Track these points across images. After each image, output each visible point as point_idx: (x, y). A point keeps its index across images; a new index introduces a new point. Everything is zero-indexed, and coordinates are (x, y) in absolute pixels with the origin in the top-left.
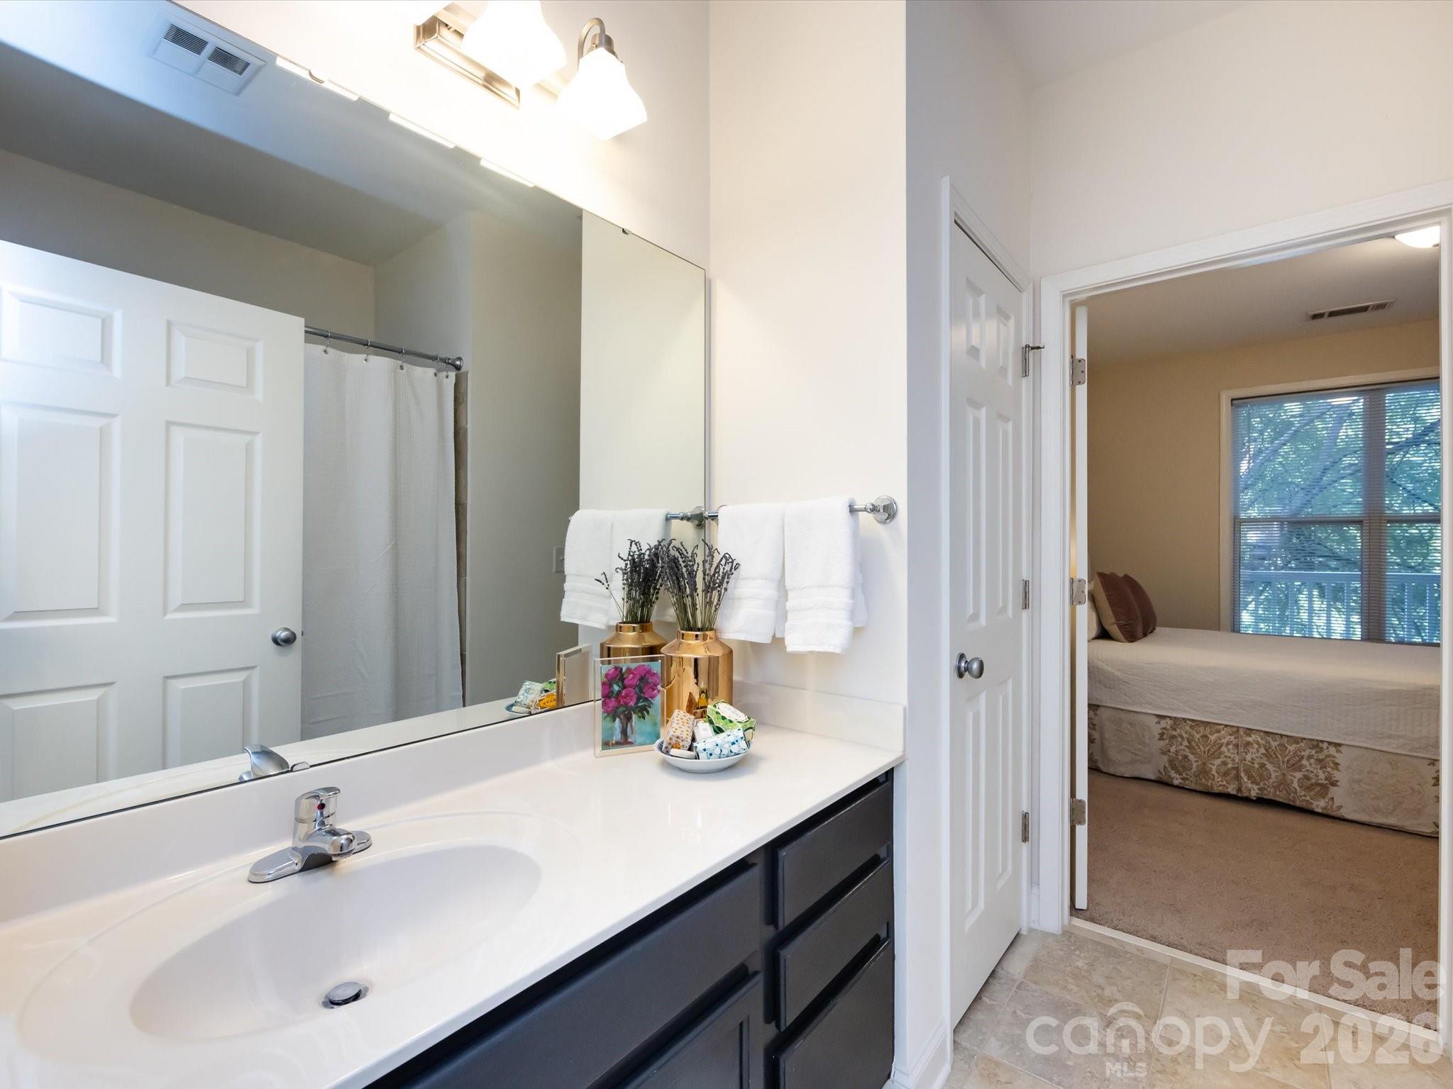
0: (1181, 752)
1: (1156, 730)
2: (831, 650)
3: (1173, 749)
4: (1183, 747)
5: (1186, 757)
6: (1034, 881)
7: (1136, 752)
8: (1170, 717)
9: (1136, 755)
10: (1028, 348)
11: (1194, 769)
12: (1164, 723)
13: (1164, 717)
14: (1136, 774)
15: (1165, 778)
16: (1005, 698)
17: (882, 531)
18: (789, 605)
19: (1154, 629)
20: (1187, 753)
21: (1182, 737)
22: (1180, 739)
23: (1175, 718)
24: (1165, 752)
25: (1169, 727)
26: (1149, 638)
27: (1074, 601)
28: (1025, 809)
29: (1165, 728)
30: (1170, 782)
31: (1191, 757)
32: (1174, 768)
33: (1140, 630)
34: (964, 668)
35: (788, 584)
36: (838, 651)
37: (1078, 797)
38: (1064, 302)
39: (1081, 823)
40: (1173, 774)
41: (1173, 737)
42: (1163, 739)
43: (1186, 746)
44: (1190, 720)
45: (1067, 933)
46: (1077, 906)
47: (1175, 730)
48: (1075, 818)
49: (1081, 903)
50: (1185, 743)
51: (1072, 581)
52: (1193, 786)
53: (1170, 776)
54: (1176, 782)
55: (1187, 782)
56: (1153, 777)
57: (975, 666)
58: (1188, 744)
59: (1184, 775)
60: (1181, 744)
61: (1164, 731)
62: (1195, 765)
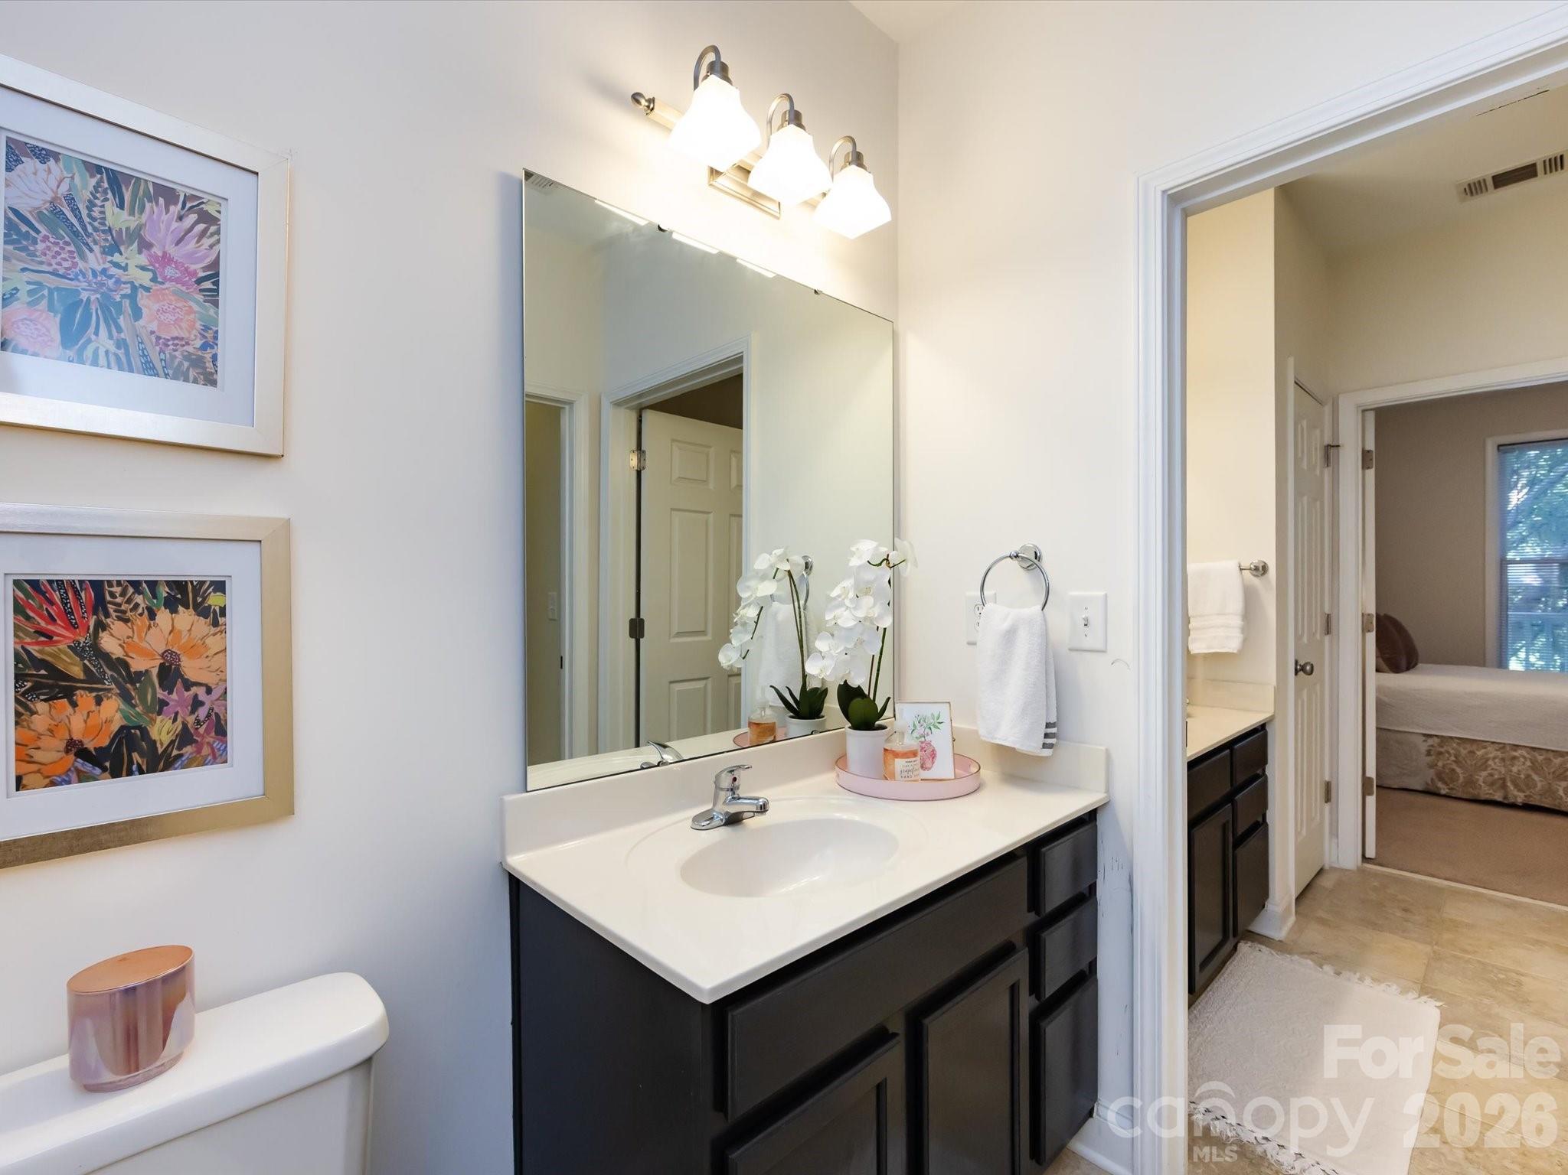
0: (1449, 766)
1: (1423, 747)
2: (1230, 651)
3: (1440, 764)
4: (1449, 762)
5: (1453, 770)
6: (1335, 833)
7: (1404, 767)
8: (1436, 736)
9: (1403, 769)
10: (1329, 447)
11: (1461, 779)
12: (1430, 741)
13: (1430, 736)
14: (1404, 785)
15: (1432, 789)
16: (1303, 702)
17: (1256, 581)
18: (1190, 626)
19: (1416, 664)
20: (1454, 766)
21: (1448, 752)
22: (1447, 755)
23: (1442, 736)
24: (1432, 766)
25: (1436, 745)
26: (1412, 671)
27: (1365, 630)
28: (1327, 779)
29: (1432, 746)
30: (1437, 792)
31: (1458, 770)
32: (1441, 779)
33: (1404, 663)
34: (1301, 669)
35: (1190, 613)
36: (1235, 651)
37: (1368, 775)
38: (1357, 411)
39: (1371, 794)
40: (1440, 785)
41: (1440, 753)
42: (1431, 755)
43: (1453, 761)
44: (1456, 738)
45: (1361, 871)
46: (1367, 856)
47: (1442, 747)
48: (1366, 789)
49: (1371, 852)
50: (1453, 758)
51: (1363, 614)
52: (1459, 795)
53: (1436, 787)
54: (1443, 792)
55: (1454, 792)
56: (1420, 788)
57: (1308, 668)
58: (1454, 759)
59: (1451, 786)
60: (1448, 759)
61: (1431, 748)
62: (1461, 776)
